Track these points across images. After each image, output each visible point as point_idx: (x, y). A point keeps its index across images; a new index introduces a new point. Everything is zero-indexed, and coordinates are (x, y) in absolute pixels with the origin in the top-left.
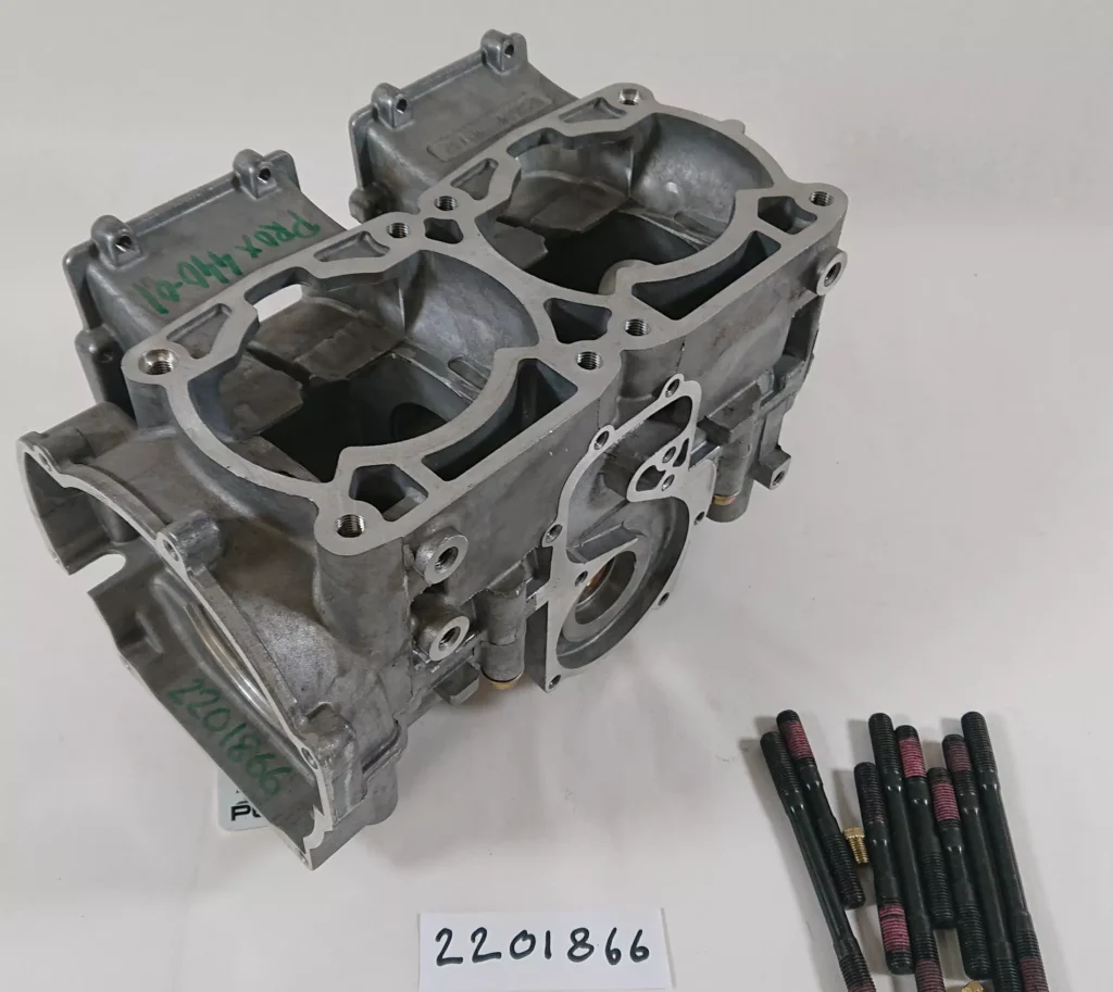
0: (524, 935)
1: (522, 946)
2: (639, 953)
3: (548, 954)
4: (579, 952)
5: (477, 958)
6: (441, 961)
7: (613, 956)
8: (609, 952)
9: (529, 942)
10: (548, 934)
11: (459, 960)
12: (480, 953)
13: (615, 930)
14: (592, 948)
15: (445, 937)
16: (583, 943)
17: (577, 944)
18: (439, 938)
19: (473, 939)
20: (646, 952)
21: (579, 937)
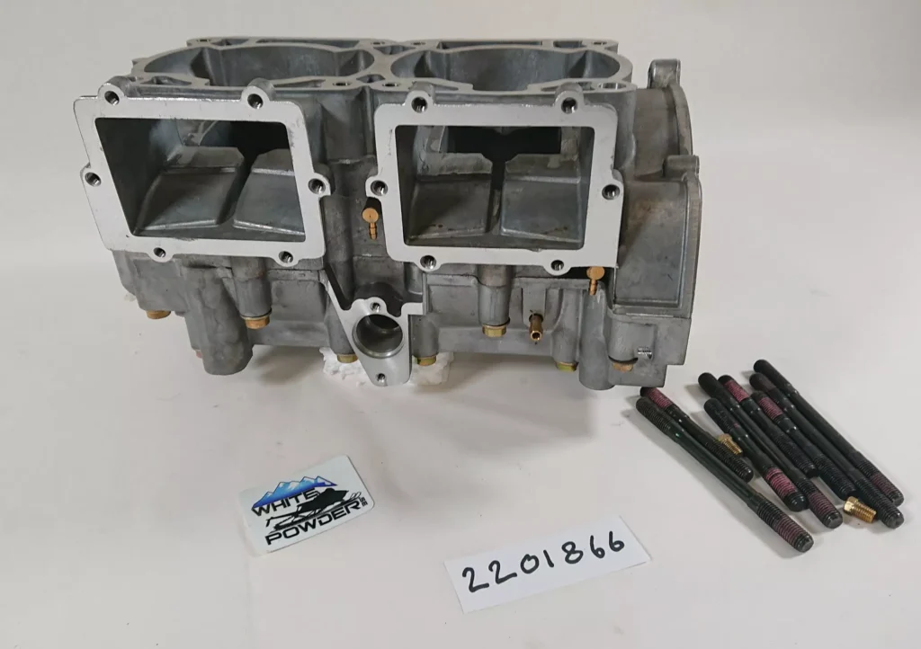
0: (527, 557)
1: (529, 565)
2: (617, 546)
3: (551, 565)
4: (573, 557)
5: (499, 581)
6: (472, 589)
7: (599, 553)
8: (595, 552)
9: (533, 561)
10: (545, 552)
11: (487, 585)
12: (500, 576)
13: (592, 538)
14: (581, 553)
15: (469, 573)
16: (573, 551)
17: (569, 554)
18: (464, 575)
19: (491, 569)
20: (622, 545)
21: (569, 548)
